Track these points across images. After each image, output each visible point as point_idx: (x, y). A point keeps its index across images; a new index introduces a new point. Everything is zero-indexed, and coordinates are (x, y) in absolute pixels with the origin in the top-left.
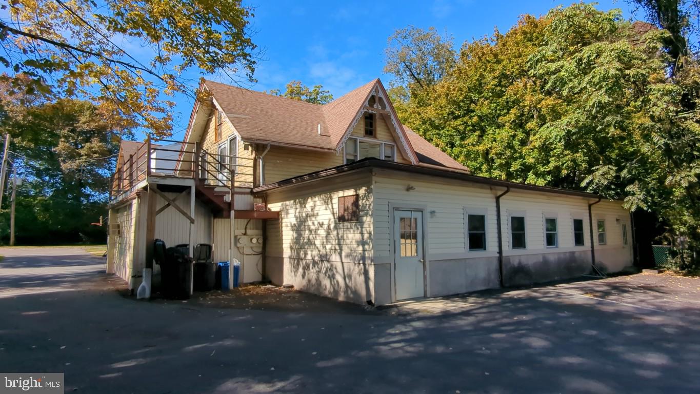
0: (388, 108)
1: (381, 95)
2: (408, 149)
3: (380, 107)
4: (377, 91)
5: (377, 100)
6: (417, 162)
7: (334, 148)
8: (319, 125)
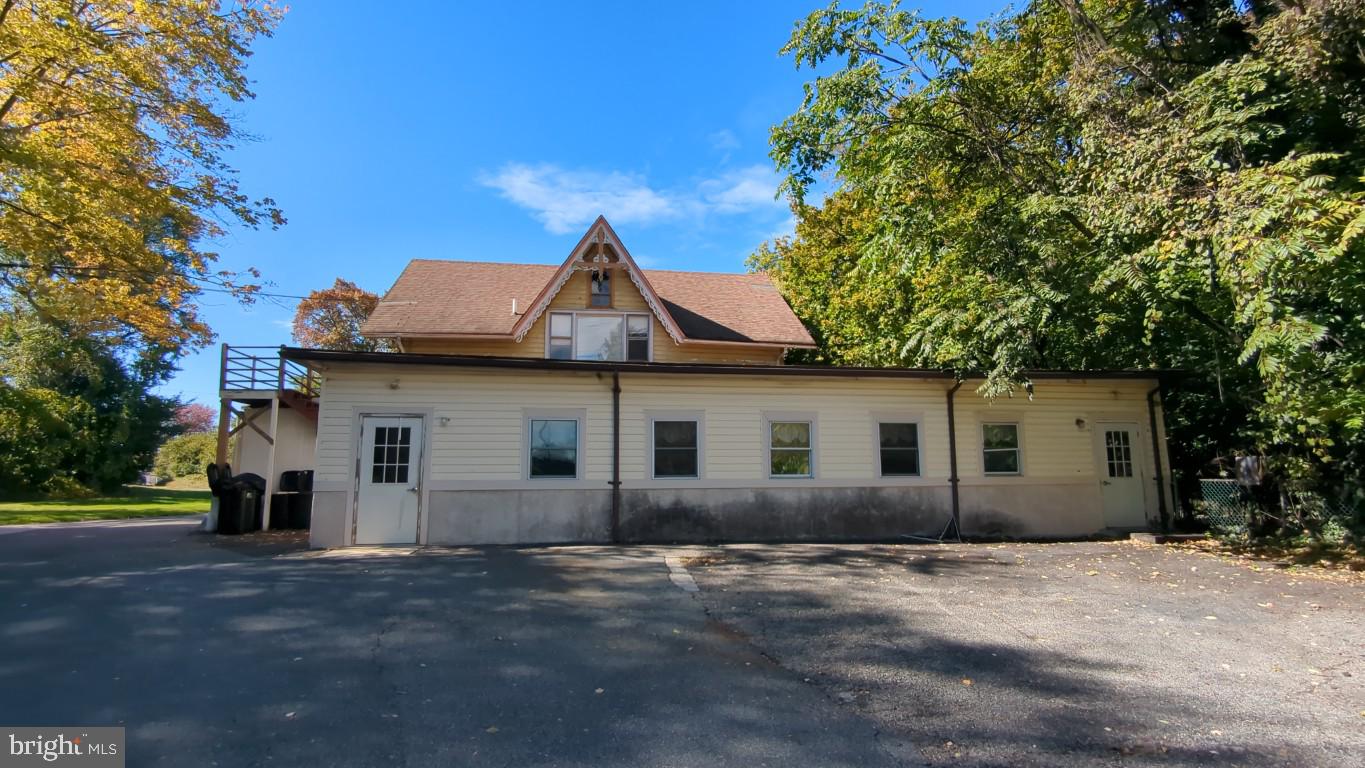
0: (623, 259)
1: (609, 240)
2: (665, 318)
3: (606, 260)
4: (601, 235)
5: (601, 249)
6: (683, 338)
7: (508, 332)
8: (514, 301)
